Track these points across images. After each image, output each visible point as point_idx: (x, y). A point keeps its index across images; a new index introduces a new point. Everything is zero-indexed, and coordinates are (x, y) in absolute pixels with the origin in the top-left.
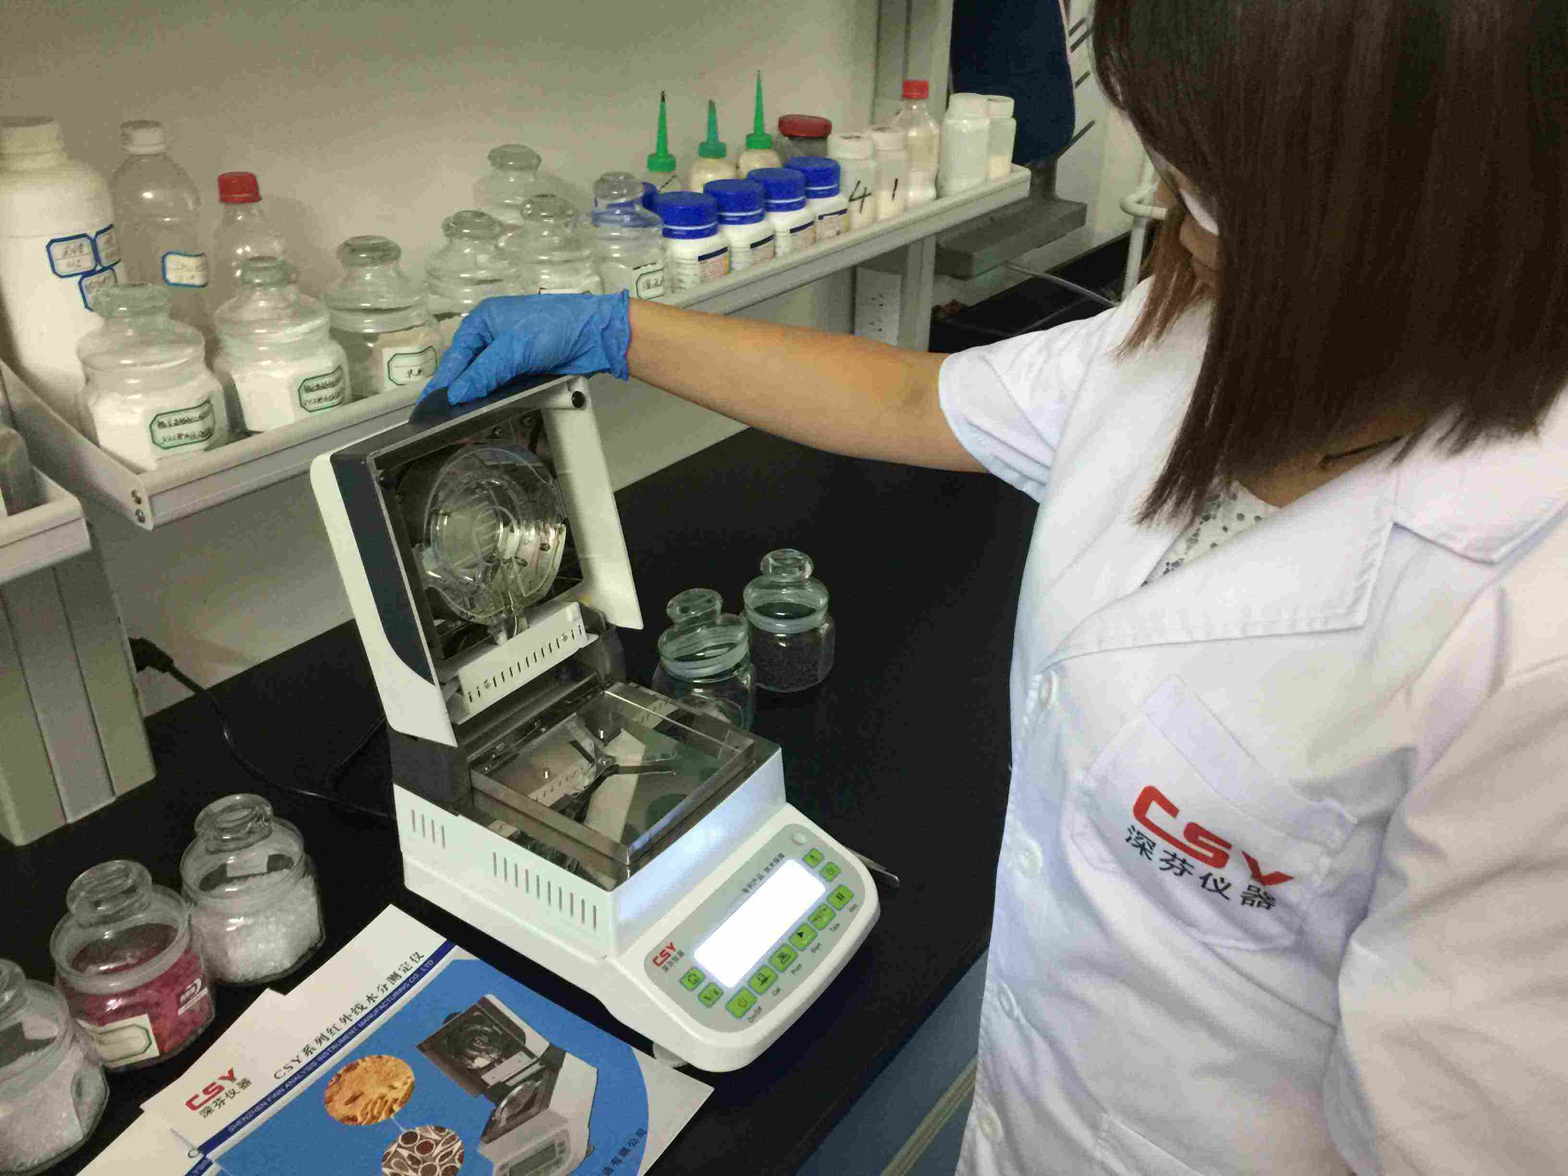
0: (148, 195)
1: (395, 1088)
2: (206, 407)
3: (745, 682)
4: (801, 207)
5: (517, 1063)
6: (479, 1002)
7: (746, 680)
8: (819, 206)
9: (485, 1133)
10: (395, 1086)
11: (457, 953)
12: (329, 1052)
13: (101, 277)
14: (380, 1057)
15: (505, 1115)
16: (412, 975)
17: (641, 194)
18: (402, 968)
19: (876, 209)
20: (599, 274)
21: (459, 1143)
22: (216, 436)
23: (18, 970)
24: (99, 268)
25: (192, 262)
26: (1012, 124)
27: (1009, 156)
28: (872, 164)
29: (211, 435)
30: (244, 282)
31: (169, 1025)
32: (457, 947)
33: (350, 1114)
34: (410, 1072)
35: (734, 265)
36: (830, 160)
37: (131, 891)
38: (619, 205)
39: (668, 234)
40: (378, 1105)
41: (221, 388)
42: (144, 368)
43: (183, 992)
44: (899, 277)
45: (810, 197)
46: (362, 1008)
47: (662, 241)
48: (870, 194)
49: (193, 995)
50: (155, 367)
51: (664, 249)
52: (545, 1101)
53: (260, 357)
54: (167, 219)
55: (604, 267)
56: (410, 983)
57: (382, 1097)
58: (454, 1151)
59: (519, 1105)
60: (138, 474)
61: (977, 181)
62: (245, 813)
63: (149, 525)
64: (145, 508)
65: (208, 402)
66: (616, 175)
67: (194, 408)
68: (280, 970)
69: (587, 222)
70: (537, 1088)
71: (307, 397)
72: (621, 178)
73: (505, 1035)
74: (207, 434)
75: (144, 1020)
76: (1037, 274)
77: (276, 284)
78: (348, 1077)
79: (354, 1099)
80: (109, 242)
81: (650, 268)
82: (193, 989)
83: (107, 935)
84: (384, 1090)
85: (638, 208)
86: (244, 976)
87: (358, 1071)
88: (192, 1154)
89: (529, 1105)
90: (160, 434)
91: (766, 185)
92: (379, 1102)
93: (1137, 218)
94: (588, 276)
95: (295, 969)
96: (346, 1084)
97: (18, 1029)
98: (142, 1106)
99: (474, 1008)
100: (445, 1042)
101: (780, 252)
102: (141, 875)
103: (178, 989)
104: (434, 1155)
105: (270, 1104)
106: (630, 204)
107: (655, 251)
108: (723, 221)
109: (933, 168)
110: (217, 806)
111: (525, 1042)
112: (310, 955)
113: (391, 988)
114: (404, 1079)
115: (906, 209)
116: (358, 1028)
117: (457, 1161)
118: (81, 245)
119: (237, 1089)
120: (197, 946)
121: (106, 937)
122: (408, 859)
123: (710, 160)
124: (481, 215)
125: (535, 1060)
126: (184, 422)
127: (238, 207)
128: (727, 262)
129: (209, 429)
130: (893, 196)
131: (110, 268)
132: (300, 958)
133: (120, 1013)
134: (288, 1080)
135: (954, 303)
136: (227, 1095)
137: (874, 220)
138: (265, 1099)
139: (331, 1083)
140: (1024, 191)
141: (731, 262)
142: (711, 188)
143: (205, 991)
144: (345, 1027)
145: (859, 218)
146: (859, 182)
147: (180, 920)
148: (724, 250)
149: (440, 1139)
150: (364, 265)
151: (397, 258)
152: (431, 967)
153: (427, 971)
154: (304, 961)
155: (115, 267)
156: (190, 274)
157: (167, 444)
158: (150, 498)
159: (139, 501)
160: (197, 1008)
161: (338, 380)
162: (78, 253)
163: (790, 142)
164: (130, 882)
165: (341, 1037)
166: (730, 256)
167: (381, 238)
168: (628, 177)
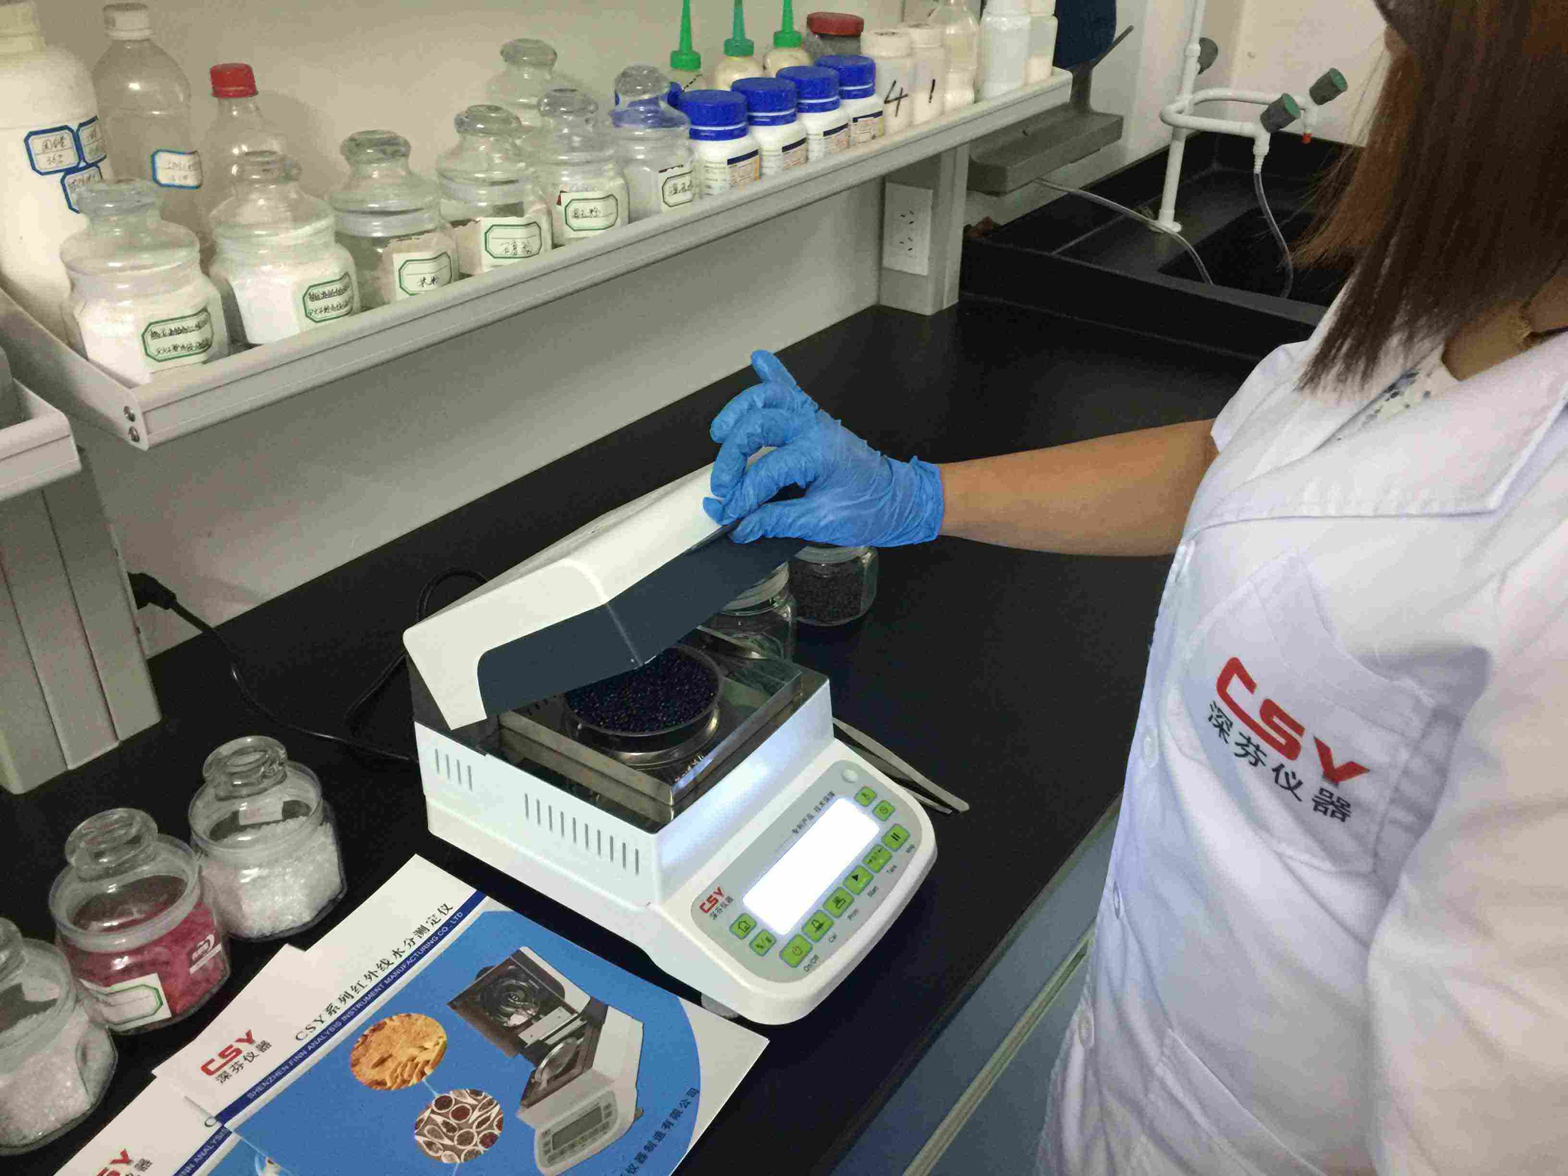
0: (135, 86)
1: (426, 1049)
2: (203, 316)
3: (785, 615)
4: (835, 109)
5: (557, 1018)
6: (513, 956)
7: (787, 613)
8: (853, 107)
9: (524, 1097)
10: (426, 1046)
11: (489, 904)
12: (356, 1010)
13: (85, 174)
14: (409, 1016)
15: (545, 1077)
16: (440, 928)
17: (666, 90)
18: (430, 921)
19: (911, 114)
20: (623, 176)
21: (498, 1108)
22: (215, 348)
23: (14, 927)
24: (82, 164)
25: (185, 160)
26: (1054, 23)
27: (1050, 58)
28: (909, 63)
29: (210, 346)
30: (241, 178)
31: (179, 985)
32: (487, 898)
33: (378, 1078)
34: (441, 1031)
35: (765, 170)
36: (866, 58)
37: (136, 841)
38: (642, 103)
39: (695, 135)
40: (408, 1068)
41: (219, 296)
42: (136, 273)
43: (195, 949)
44: (931, 192)
45: (843, 98)
46: (389, 964)
47: (688, 142)
48: (906, 96)
49: (206, 952)
50: (147, 271)
51: (691, 151)
52: (588, 1061)
53: (263, 261)
54: (156, 113)
55: (628, 171)
56: (439, 936)
57: (413, 1059)
58: (493, 1116)
59: (560, 1065)
60: (130, 388)
61: (1015, 85)
62: (257, 756)
63: (144, 445)
64: (139, 425)
65: (205, 310)
66: (639, 68)
67: (189, 316)
68: (299, 924)
69: (609, 122)
70: (578, 1046)
71: (312, 305)
72: (645, 72)
73: (543, 989)
74: (205, 346)
75: (153, 979)
76: (1072, 190)
77: (275, 181)
78: (375, 1038)
79: (382, 1061)
80: (93, 135)
81: (678, 171)
82: (206, 946)
83: (112, 889)
84: (414, 1051)
85: (663, 105)
86: (260, 929)
87: (386, 1031)
88: (208, 1123)
89: (571, 1065)
90: (154, 345)
91: (799, 83)
92: (409, 1064)
93: (1176, 128)
94: (612, 179)
95: (316, 922)
96: (373, 1045)
97: (18, 989)
98: (155, 1072)
99: (508, 962)
100: (478, 998)
101: (813, 156)
102: (145, 824)
103: (190, 945)
104: (471, 1121)
105: (292, 1068)
106: (654, 101)
107: (681, 153)
108: (752, 121)
109: (972, 67)
110: (226, 749)
111: (563, 996)
112: (330, 909)
113: (419, 942)
114: (435, 1039)
115: (942, 113)
116: (384, 985)
117: (495, 1127)
118: (62, 139)
119: (256, 1052)
120: (209, 900)
121: (110, 891)
122: (432, 802)
123: (735, 59)
124: (497, 109)
125: (576, 1015)
126: (179, 331)
127: (233, 100)
128: (758, 166)
129: (207, 340)
130: (931, 98)
131: (95, 164)
132: (320, 912)
133: (127, 973)
134: (312, 1041)
135: (987, 221)
136: (246, 1059)
137: (910, 125)
138: (286, 1063)
139: (356, 1045)
140: (1065, 96)
141: (761, 167)
142: (738, 87)
143: (219, 947)
144: (370, 984)
145: (894, 122)
146: (895, 82)
147: (189, 873)
148: (755, 153)
149: (475, 1102)
150: (370, 162)
151: (405, 155)
152: (461, 920)
153: (457, 924)
154: (324, 915)
155: (100, 164)
156: (183, 173)
157: (160, 356)
158: (144, 413)
159: (132, 418)
160: (211, 966)
161: (345, 289)
162: (59, 147)
163: (820, 42)
164: (134, 831)
165: (367, 995)
166: (761, 159)
167: (389, 132)
168: (653, 71)
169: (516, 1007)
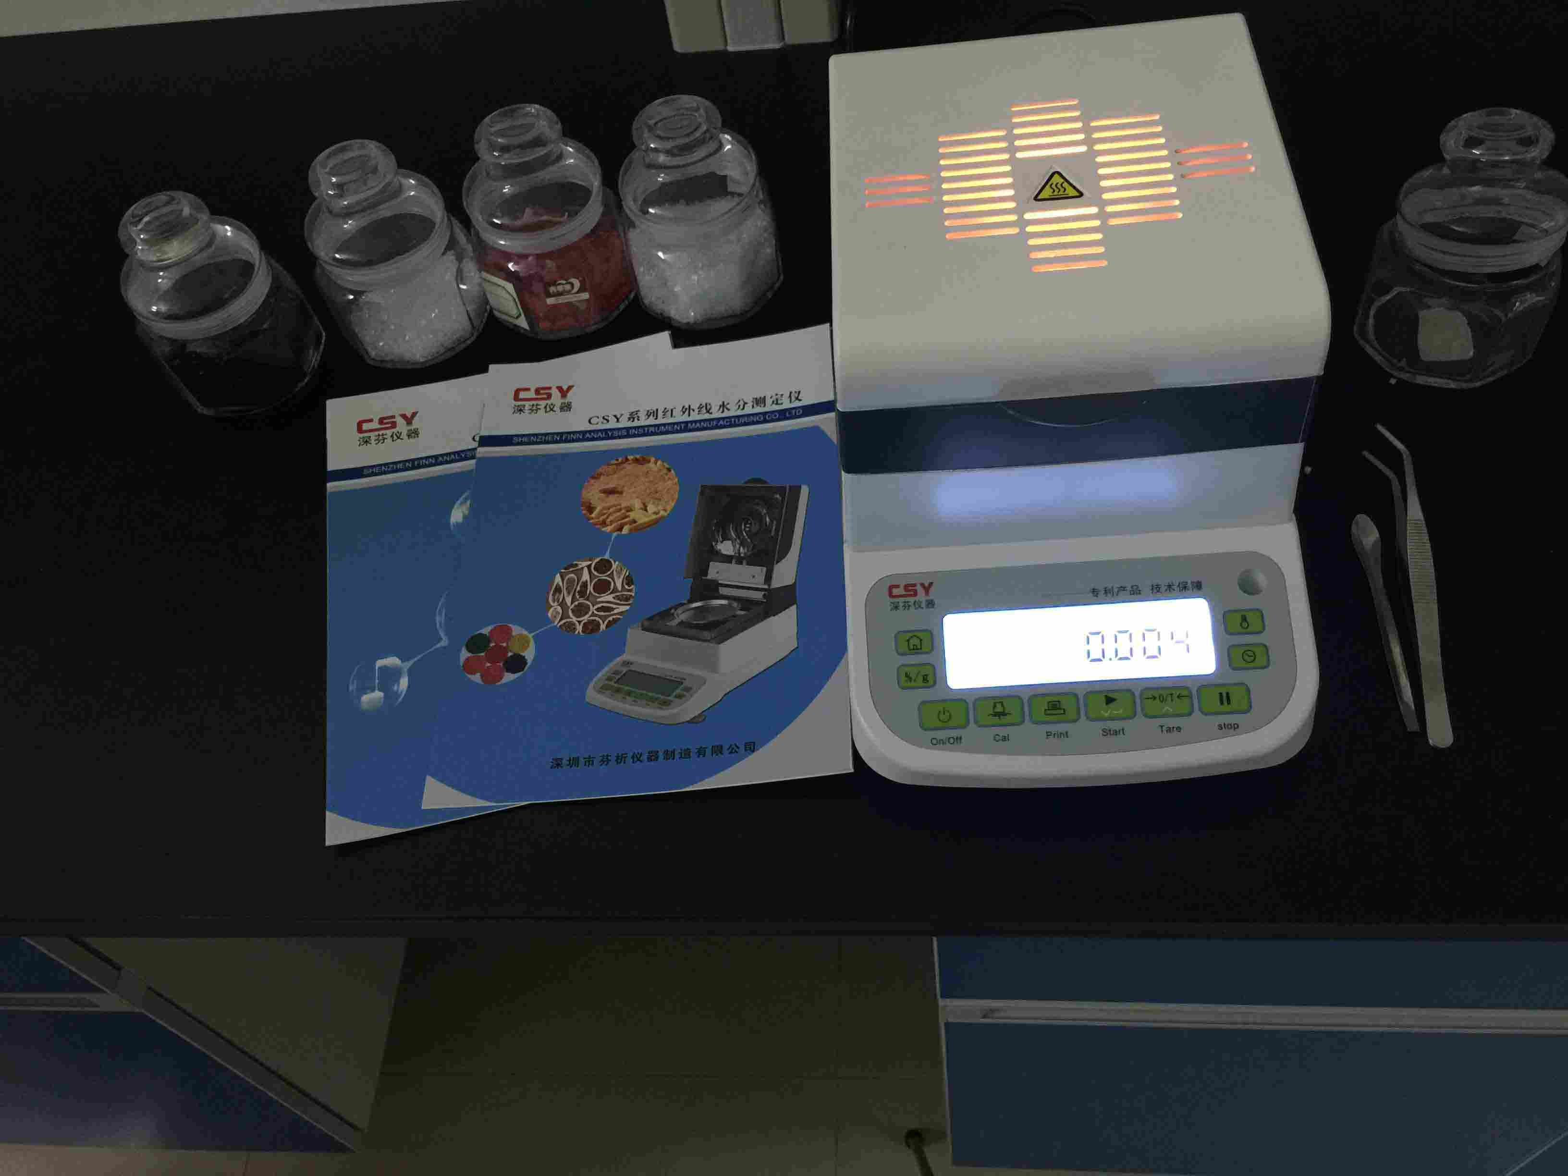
6: (792, 486)
9: (652, 618)
10: (648, 508)
14: (669, 470)
15: (684, 617)
16: (774, 412)
18: (774, 398)
21: (628, 607)
33: (594, 503)
34: (671, 505)
46: (708, 412)
52: (726, 635)
56: (765, 418)
57: (629, 509)
58: (615, 611)
59: (703, 619)
70: (734, 616)
73: (774, 540)
75: (509, 287)
78: (630, 467)
79: (612, 492)
88: (474, 437)
89: (709, 627)
92: (623, 511)
96: (622, 473)
98: (491, 367)
100: (725, 502)
104: (600, 600)
105: (562, 442)
111: (779, 560)
113: (748, 410)
114: (661, 507)
116: (686, 427)
117: (606, 622)
119: (558, 407)
125: (765, 587)
134: (593, 432)
136: (546, 407)
138: (562, 434)
139: (615, 462)
152: (797, 417)
153: (788, 419)
165: (668, 424)
169: (738, 537)
